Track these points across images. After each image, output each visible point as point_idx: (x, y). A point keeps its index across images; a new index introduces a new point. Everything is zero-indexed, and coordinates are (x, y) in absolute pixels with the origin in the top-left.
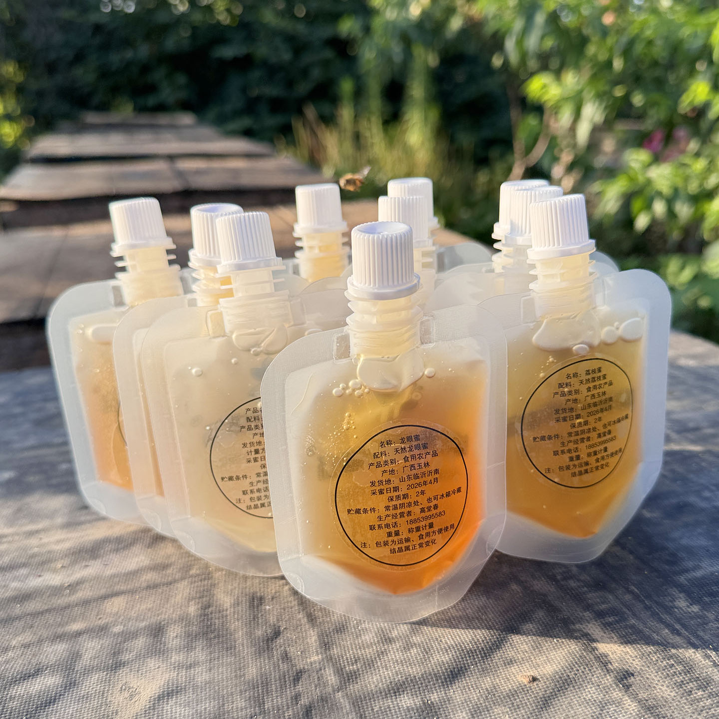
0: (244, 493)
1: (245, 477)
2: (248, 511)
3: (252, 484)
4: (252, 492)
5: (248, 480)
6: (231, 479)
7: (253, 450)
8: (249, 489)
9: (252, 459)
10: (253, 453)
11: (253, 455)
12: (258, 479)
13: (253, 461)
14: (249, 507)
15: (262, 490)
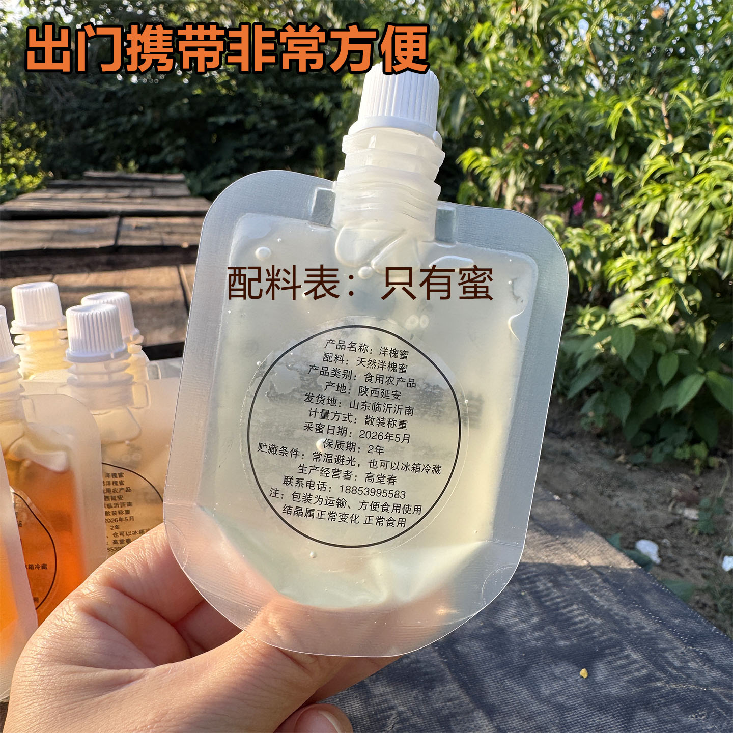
0: (287, 481)
1: (295, 452)
2: (284, 516)
3: (302, 468)
4: (299, 482)
5: (299, 461)
6: (273, 449)
7: (319, 410)
8: (296, 476)
9: (314, 425)
10: (319, 415)
11: (317, 420)
12: (314, 463)
13: (314, 430)
14: (287, 510)
15: (316, 486)
